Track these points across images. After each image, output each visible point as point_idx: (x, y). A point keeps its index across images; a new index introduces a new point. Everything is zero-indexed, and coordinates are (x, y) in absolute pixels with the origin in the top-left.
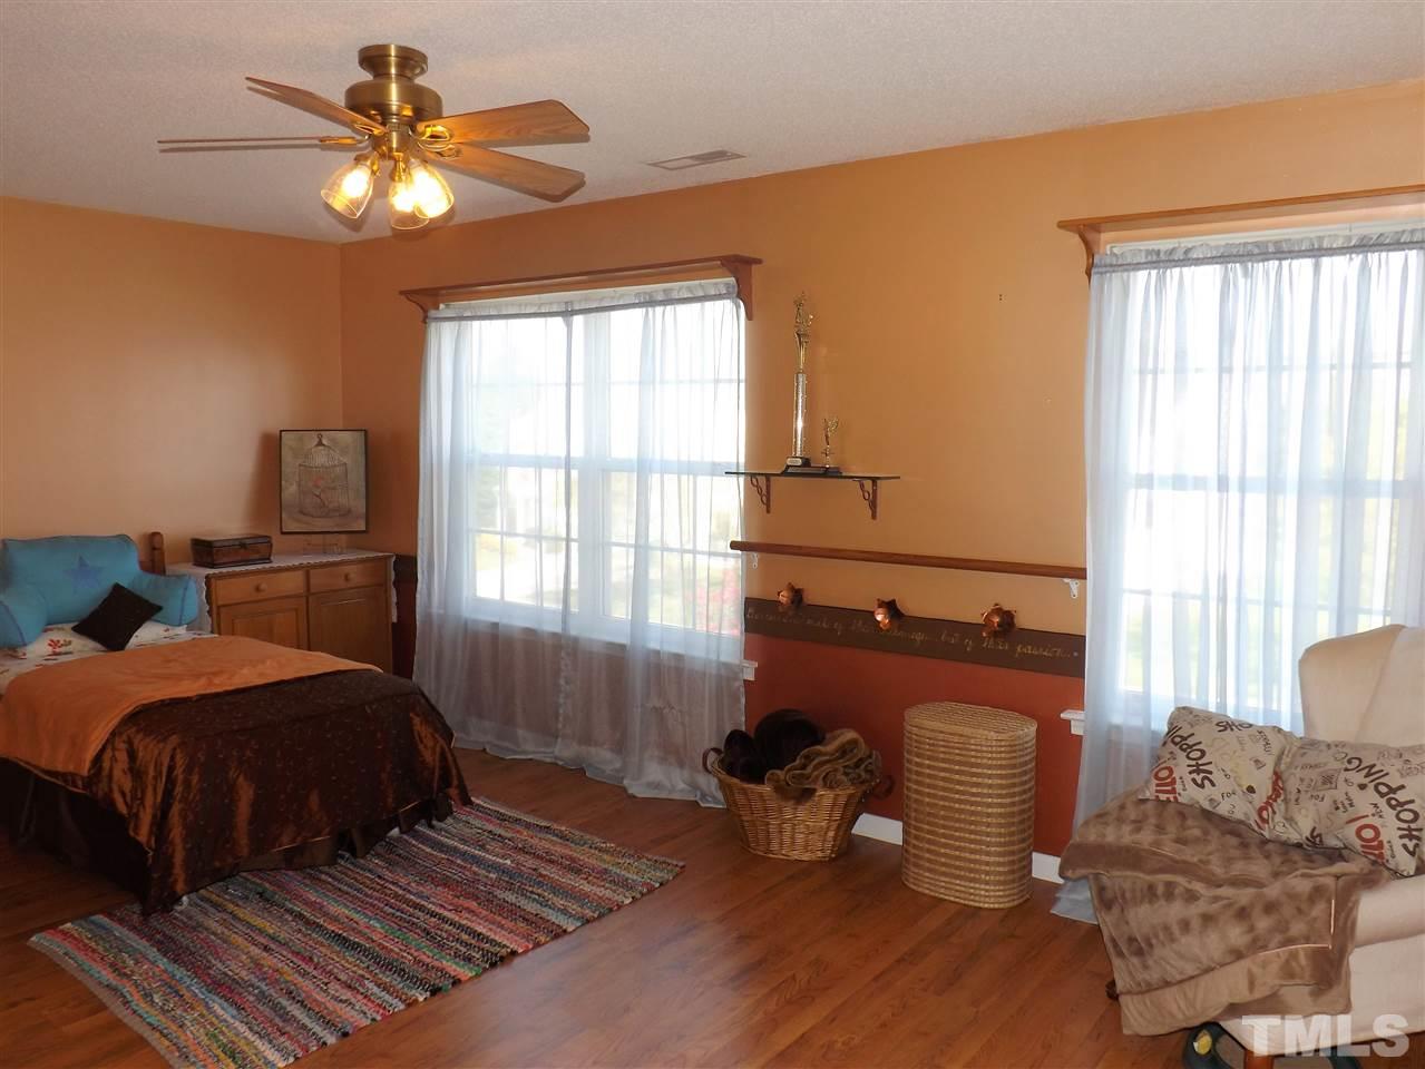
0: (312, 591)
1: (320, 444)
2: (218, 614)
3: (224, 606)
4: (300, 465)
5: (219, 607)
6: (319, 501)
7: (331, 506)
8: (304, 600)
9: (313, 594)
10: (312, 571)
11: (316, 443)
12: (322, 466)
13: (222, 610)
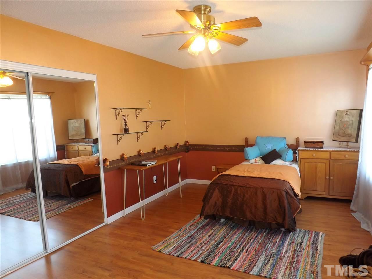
0: (332, 158)
1: (347, 114)
2: (300, 160)
3: (302, 158)
4: (341, 120)
5: (300, 159)
6: (343, 131)
7: (347, 133)
8: (328, 161)
9: (332, 159)
10: (332, 153)
11: (346, 114)
12: (346, 121)
13: (301, 159)
